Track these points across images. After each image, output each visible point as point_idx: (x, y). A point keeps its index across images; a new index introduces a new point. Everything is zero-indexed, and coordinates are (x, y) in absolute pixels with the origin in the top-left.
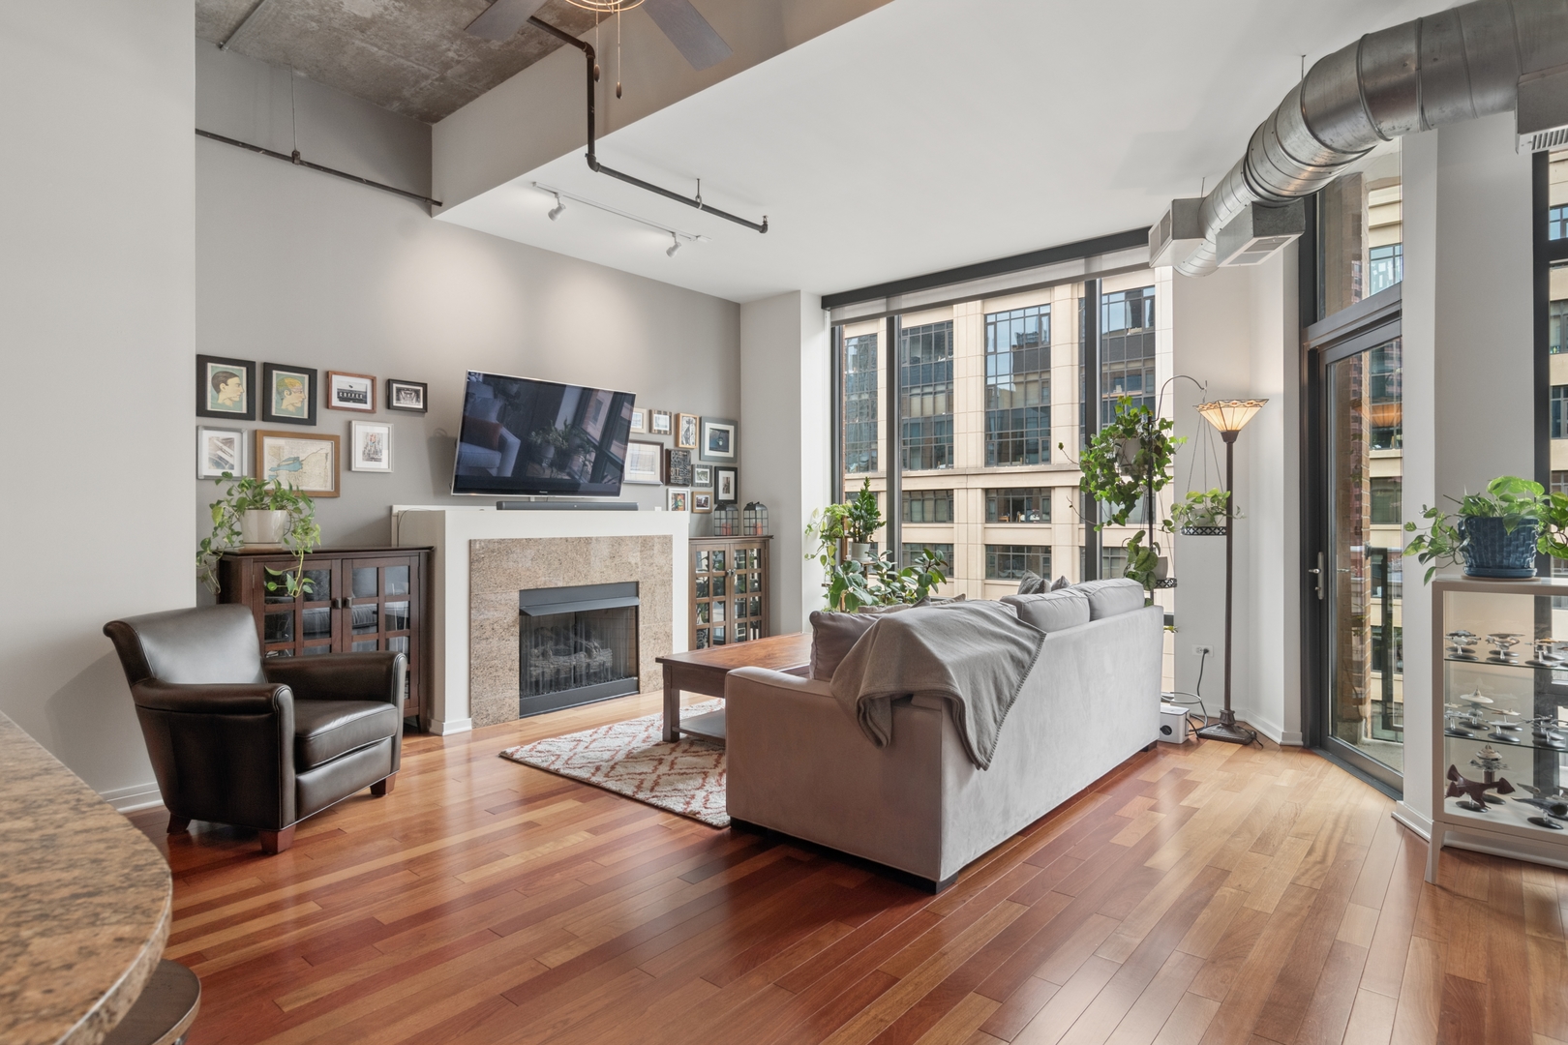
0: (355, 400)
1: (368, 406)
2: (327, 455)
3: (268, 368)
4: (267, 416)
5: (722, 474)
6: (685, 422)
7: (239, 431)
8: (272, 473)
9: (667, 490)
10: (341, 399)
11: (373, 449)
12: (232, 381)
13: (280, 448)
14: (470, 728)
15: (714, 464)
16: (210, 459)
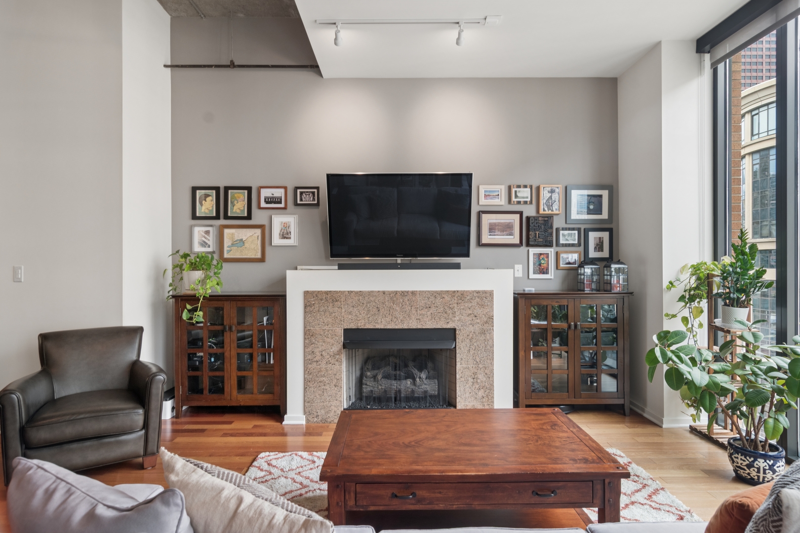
0: (275, 203)
1: (282, 205)
2: (258, 237)
3: (227, 189)
4: (226, 217)
5: (593, 236)
6: (546, 192)
7: (211, 226)
8: (228, 249)
9: (528, 251)
10: (267, 202)
11: (285, 231)
12: (209, 199)
13: (233, 234)
14: (304, 422)
15: (583, 227)
16: (199, 242)
